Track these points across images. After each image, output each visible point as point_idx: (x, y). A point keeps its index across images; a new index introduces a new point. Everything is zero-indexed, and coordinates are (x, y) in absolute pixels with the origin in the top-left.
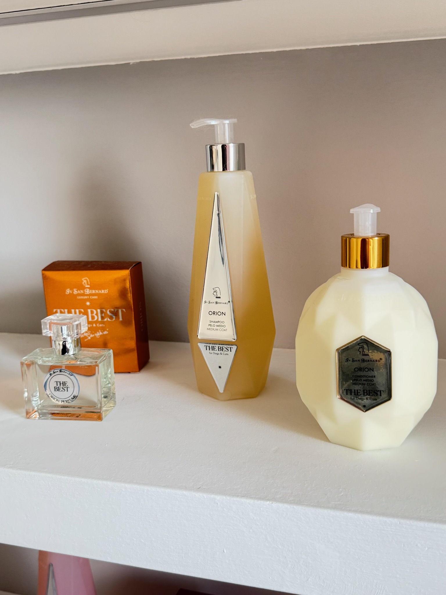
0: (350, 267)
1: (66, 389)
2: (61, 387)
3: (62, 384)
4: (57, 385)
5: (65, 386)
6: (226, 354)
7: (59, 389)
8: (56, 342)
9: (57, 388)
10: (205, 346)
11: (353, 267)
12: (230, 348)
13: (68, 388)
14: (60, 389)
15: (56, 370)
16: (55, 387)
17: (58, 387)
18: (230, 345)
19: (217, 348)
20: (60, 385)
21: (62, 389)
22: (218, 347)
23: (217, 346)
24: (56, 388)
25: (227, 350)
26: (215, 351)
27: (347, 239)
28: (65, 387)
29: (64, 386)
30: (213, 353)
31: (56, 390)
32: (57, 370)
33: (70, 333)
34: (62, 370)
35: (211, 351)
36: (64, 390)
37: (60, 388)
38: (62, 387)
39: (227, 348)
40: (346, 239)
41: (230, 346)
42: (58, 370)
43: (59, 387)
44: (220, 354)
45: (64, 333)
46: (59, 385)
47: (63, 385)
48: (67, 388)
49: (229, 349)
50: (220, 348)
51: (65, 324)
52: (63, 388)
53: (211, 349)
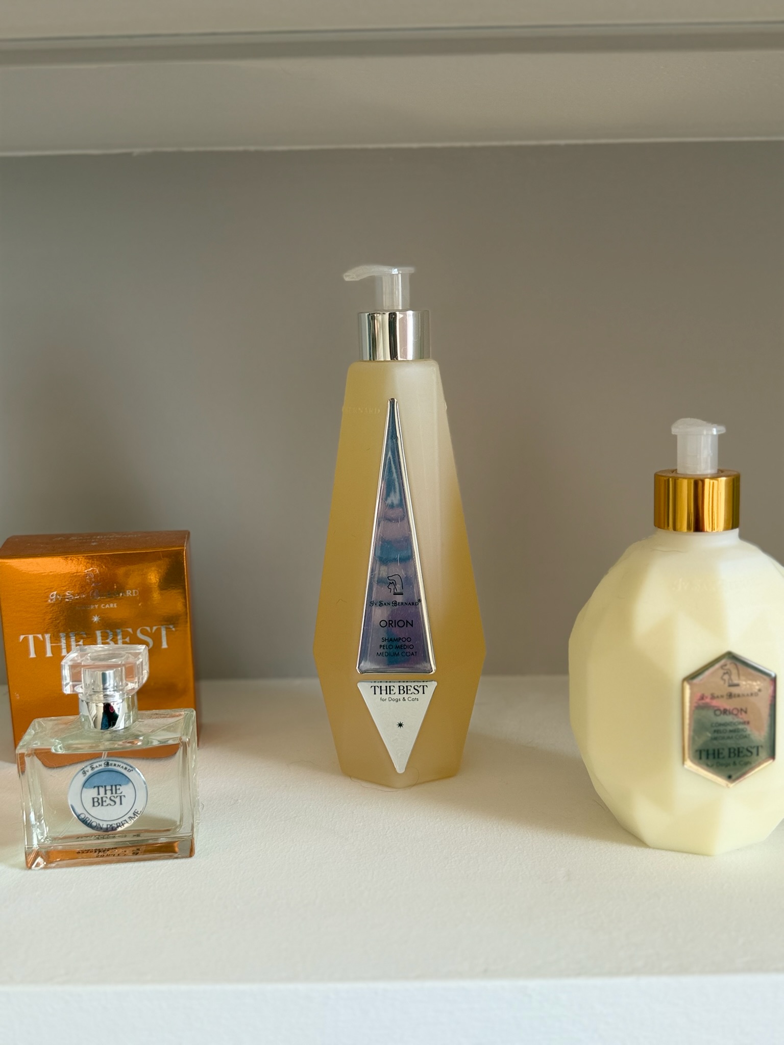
0: (675, 529)
1: (118, 800)
2: (107, 797)
3: (110, 791)
4: (99, 794)
5: (116, 793)
6: (413, 700)
7: (102, 802)
8: (90, 704)
9: (98, 799)
10: (373, 688)
11: (681, 527)
12: (422, 687)
13: (123, 798)
14: (105, 801)
15: (97, 762)
16: (93, 799)
17: (99, 797)
18: (420, 682)
19: (396, 690)
20: (106, 794)
21: (108, 801)
22: (399, 687)
23: (396, 685)
24: (96, 800)
25: (416, 692)
26: (392, 696)
27: (671, 479)
28: (116, 795)
29: (114, 795)
30: (387, 700)
31: (96, 804)
32: (100, 763)
33: (122, 682)
34: (110, 762)
35: (384, 696)
36: (112, 803)
37: (104, 799)
38: (109, 797)
39: (416, 687)
40: (668, 480)
41: (422, 684)
42: (102, 763)
43: (102, 798)
44: (401, 699)
45: (109, 685)
46: (104, 793)
47: (112, 793)
48: (121, 797)
49: (421, 689)
50: (402, 688)
51: (110, 667)
52: (112, 798)
53: (384, 692)
